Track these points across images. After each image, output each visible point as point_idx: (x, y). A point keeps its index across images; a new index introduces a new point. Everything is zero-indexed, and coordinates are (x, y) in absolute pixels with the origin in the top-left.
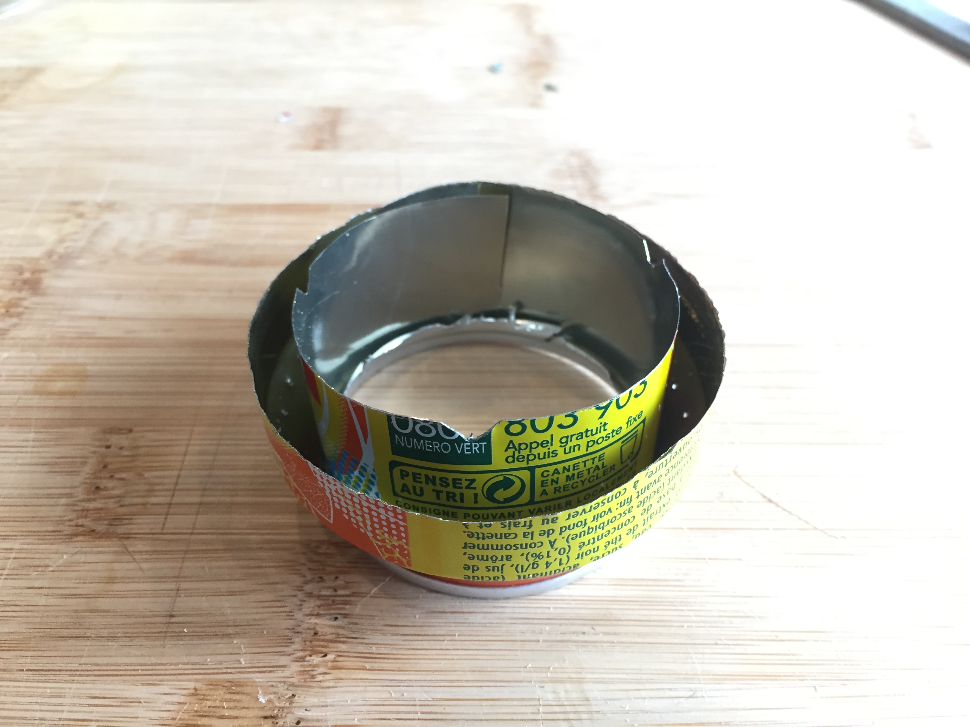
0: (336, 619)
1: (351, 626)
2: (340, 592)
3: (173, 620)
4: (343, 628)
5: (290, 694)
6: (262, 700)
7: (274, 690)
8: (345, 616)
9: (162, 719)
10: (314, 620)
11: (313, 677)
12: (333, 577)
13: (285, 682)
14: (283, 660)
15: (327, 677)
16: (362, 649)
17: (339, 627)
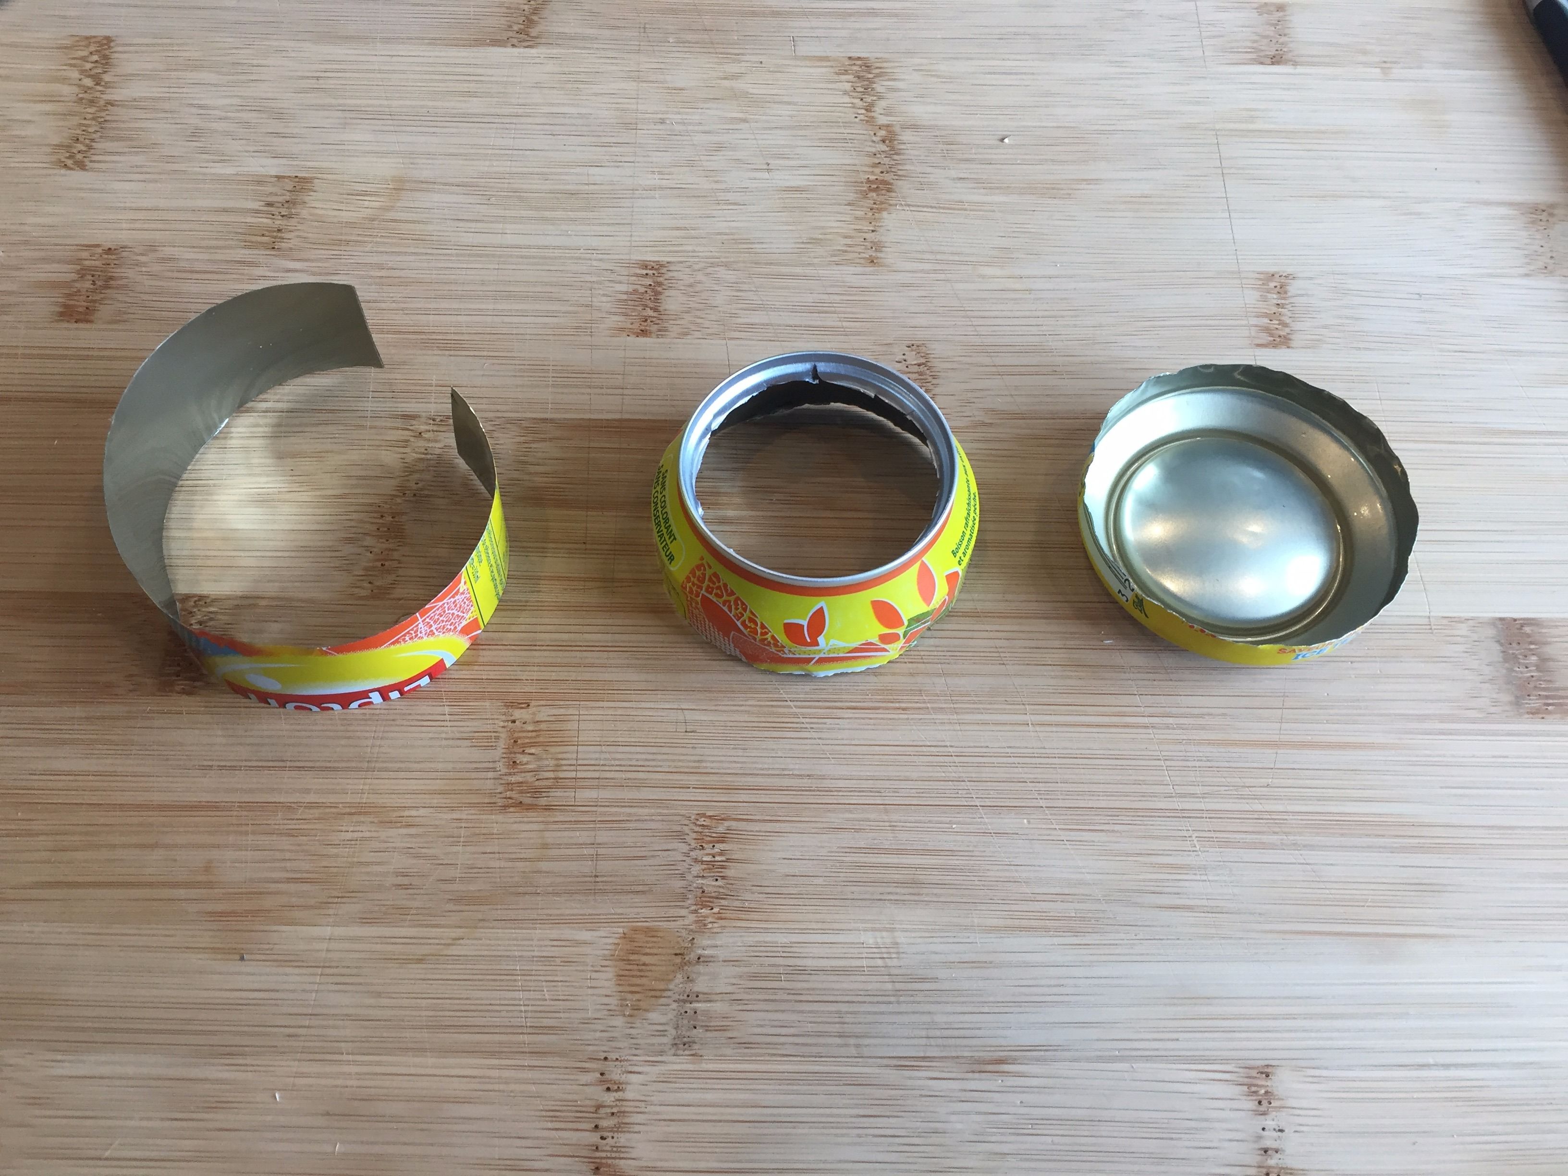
0: (717, 880)
1: (729, 886)
2: (718, 858)
3: (598, 879)
4: (723, 887)
5: (691, 938)
6: (672, 942)
7: (679, 934)
8: (723, 878)
9: (604, 955)
10: (700, 881)
11: (705, 925)
12: (711, 845)
13: (686, 929)
14: (683, 912)
15: (715, 925)
16: (737, 904)
17: (720, 887)
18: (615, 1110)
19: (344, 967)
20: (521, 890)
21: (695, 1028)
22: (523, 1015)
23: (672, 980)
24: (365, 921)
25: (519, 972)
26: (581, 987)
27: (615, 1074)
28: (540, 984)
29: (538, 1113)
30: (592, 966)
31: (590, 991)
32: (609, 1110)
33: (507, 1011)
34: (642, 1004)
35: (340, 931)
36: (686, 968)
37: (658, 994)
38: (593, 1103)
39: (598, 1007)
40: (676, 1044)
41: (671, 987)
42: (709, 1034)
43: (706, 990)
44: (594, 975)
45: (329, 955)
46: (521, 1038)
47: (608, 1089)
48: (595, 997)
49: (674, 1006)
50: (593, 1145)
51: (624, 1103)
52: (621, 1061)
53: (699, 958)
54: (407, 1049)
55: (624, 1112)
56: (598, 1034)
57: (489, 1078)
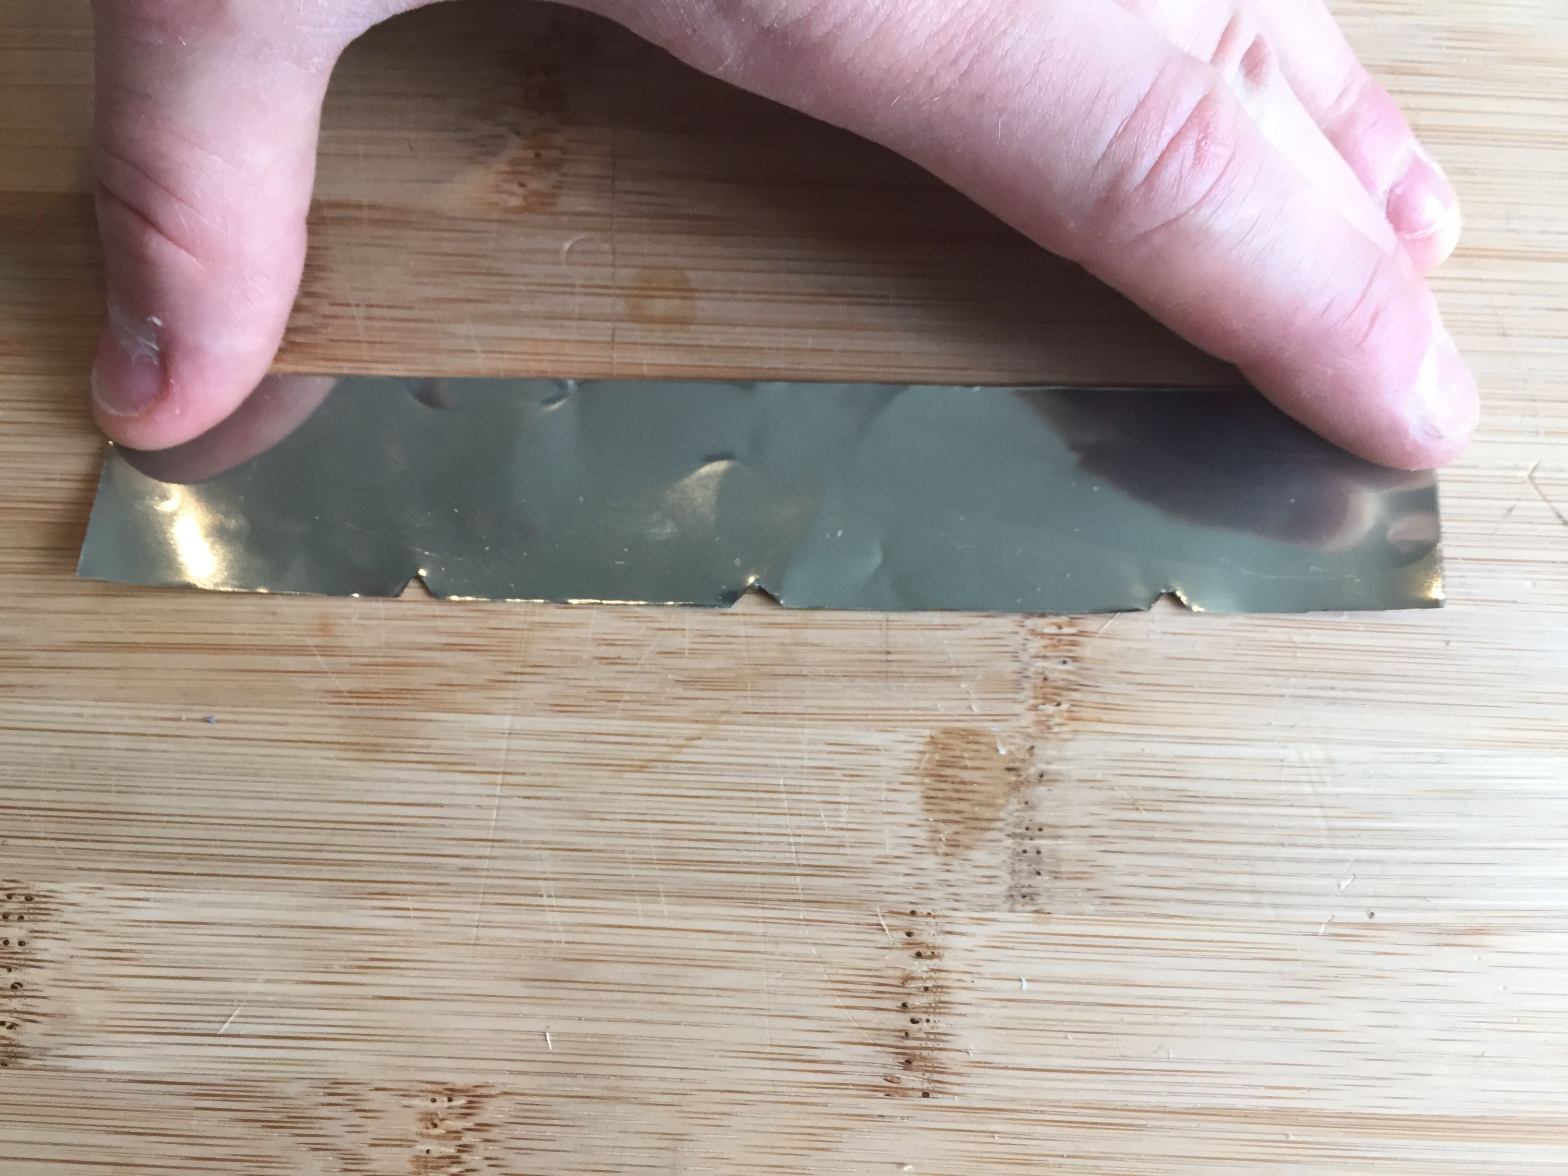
0: (1065, 662)
1: (1083, 672)
2: (1066, 630)
3: (890, 657)
4: (1074, 673)
5: (1028, 745)
6: (1003, 752)
7: (1012, 740)
8: (1075, 659)
9: (905, 768)
10: (1040, 663)
11: (1049, 728)
12: (1055, 611)
13: (1021, 733)
14: (1018, 709)
15: (1065, 728)
16: (1096, 698)
17: (1069, 672)
18: (929, 984)
19: (534, 775)
20: (779, 670)
21: (1039, 873)
22: (793, 849)
23: (1003, 805)
24: (560, 709)
25: (782, 789)
26: (873, 812)
27: (927, 934)
28: (814, 806)
29: (822, 985)
30: (888, 783)
31: (888, 818)
32: (920, 984)
33: (771, 843)
34: (964, 839)
35: (521, 723)
36: (1023, 789)
37: (984, 824)
38: (898, 973)
39: (898, 841)
40: (1012, 896)
41: (1002, 814)
42: (1059, 884)
43: (1051, 821)
44: (893, 796)
45: (513, 757)
46: (792, 880)
47: (919, 955)
48: (894, 828)
49: (1009, 842)
50: (900, 1031)
51: (942, 975)
52: (934, 917)
53: (1041, 776)
54: (631, 892)
55: (942, 987)
56: (901, 880)
57: (749, 934)
